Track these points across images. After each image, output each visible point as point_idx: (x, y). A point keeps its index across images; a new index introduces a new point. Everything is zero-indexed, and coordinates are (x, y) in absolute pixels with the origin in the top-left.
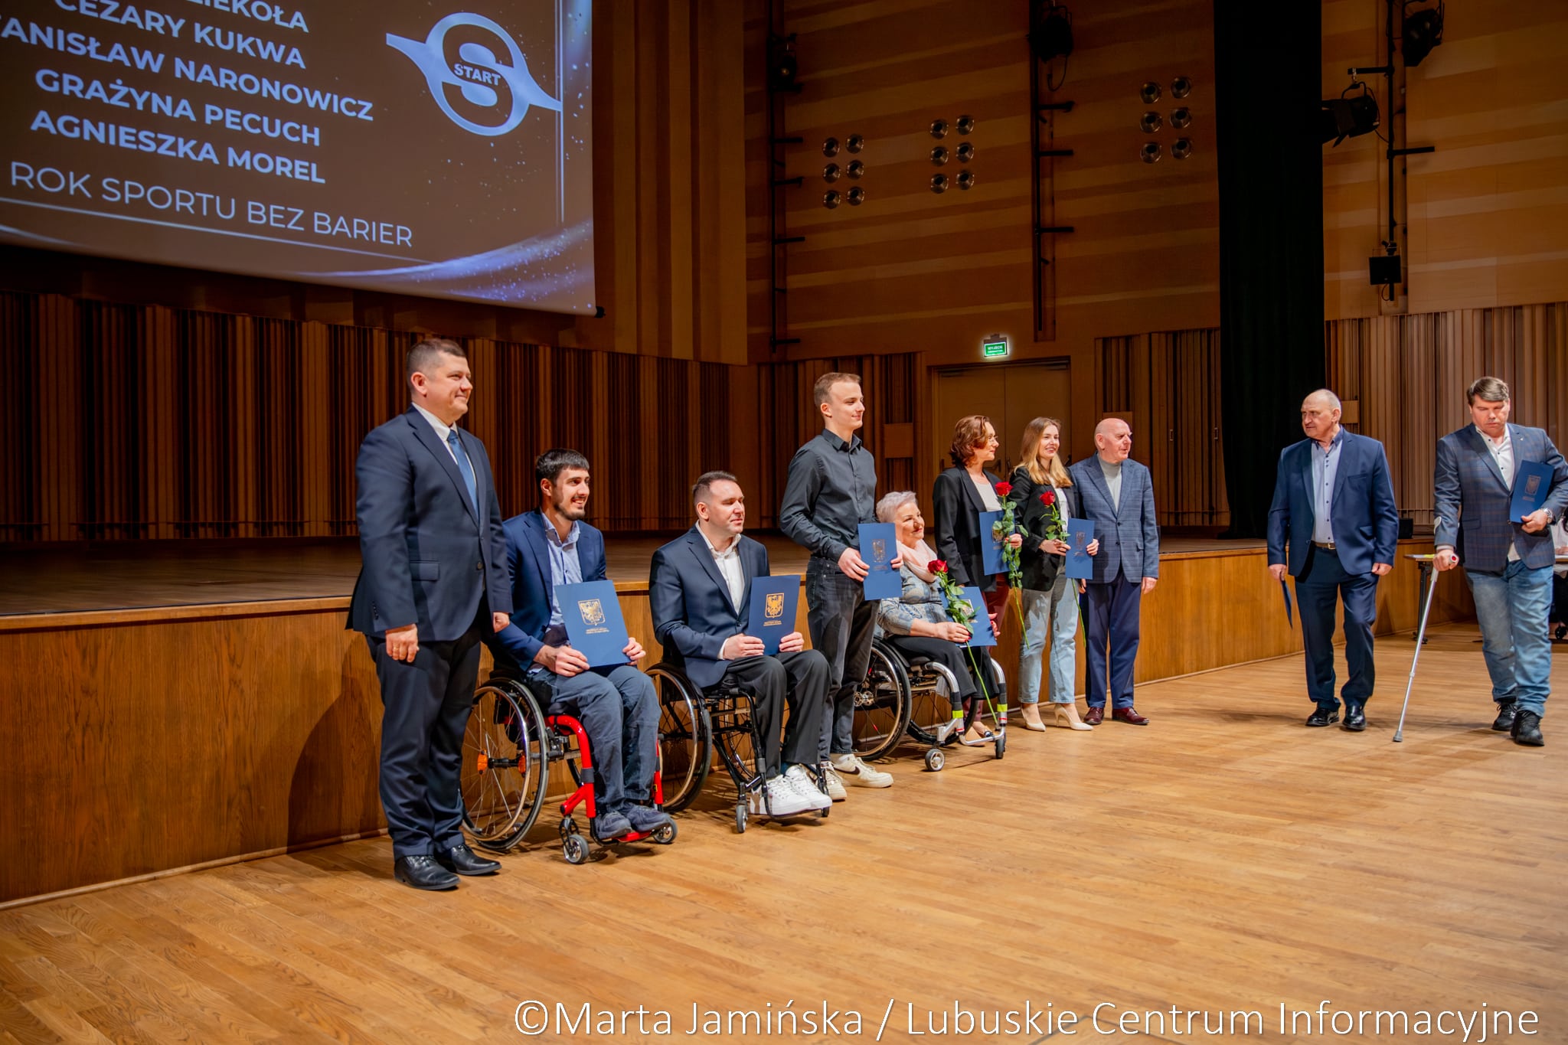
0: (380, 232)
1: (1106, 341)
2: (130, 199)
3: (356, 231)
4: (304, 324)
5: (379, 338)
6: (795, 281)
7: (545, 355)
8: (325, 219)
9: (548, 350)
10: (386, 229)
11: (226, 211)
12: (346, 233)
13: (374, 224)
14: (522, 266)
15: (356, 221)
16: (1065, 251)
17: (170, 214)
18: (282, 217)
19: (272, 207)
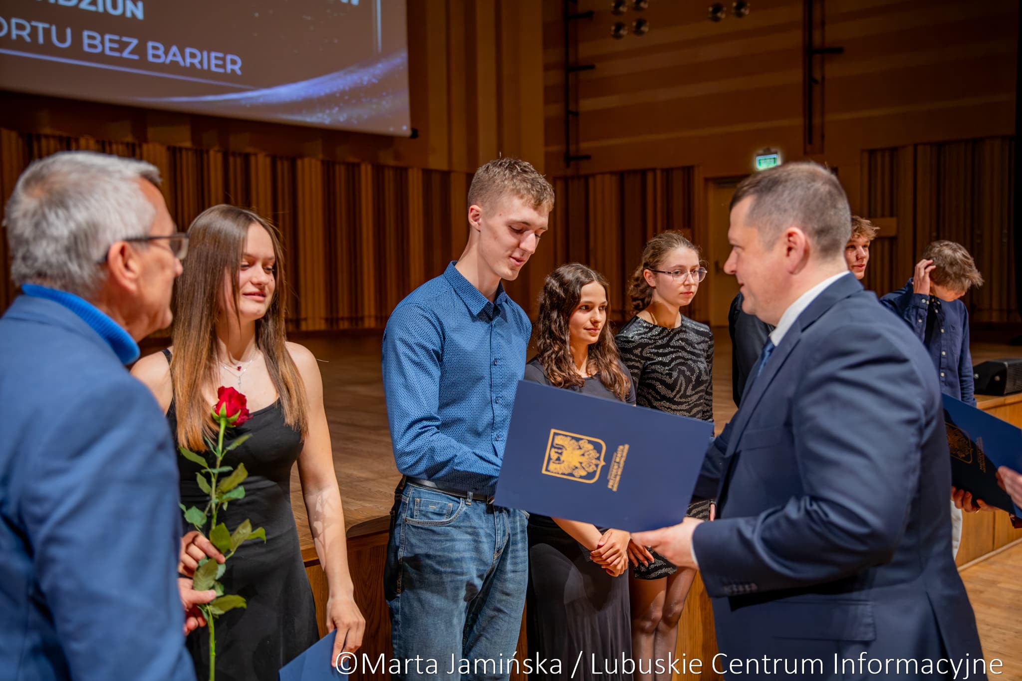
0: (211, 61)
1: (872, 153)
3: (188, 60)
4: (145, 147)
5: (215, 158)
6: (587, 105)
7: (366, 173)
8: (157, 49)
9: (369, 167)
10: (216, 58)
11: (61, 39)
12: (177, 63)
13: (205, 53)
14: (343, 93)
15: (188, 50)
16: (834, 70)
17: (8, 42)
18: (117, 46)
19: (107, 37)
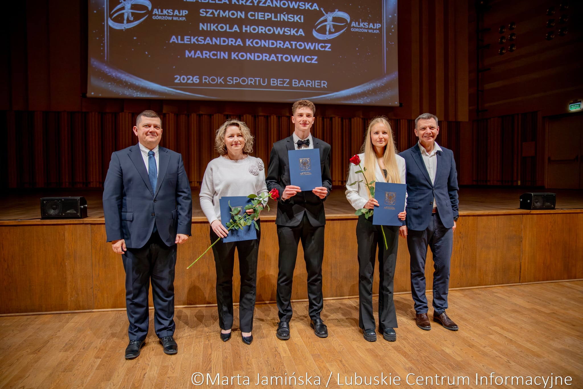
0: (315, 84)
2: (235, 83)
3: (307, 84)
6: (487, 87)
8: (296, 82)
10: (318, 83)
11: (264, 82)
13: (313, 81)
14: (369, 91)
15: (307, 81)
17: (247, 86)
18: (282, 82)
19: (279, 80)
